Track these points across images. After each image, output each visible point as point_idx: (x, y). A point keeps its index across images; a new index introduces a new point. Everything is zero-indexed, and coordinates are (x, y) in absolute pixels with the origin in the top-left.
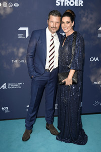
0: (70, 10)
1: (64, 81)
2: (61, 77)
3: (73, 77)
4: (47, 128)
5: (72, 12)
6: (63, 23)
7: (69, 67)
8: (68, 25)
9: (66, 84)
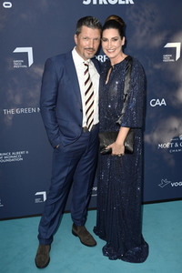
0: (115, 16)
1: (109, 147)
2: (104, 141)
3: (125, 141)
4: (74, 233)
5: (120, 19)
6: (106, 40)
7: (119, 121)
8: (116, 44)
9: (113, 153)
